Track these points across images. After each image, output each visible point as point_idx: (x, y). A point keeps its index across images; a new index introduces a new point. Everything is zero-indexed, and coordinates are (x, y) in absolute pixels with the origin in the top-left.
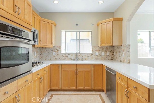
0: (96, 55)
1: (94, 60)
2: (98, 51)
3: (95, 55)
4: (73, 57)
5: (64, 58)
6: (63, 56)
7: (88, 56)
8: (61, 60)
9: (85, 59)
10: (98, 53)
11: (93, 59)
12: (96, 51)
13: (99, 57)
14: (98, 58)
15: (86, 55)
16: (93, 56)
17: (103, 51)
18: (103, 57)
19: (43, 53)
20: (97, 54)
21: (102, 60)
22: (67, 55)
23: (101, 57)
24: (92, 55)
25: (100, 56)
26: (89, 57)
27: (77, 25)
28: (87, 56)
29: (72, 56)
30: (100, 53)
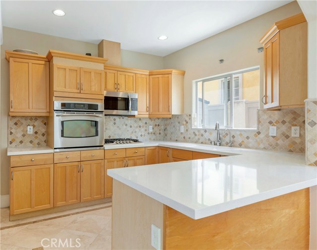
0: (270, 135)
1: (265, 148)
2: (277, 122)
3: (267, 136)
4: (214, 137)
5: (197, 138)
6: (196, 135)
7: (248, 138)
8: (192, 142)
9: (240, 145)
10: (278, 128)
11: (262, 146)
12: (271, 123)
13: (280, 142)
14: (277, 145)
15: (241, 135)
16: (262, 136)
17: (294, 123)
18: (294, 143)
19: (168, 128)
20: (273, 131)
21: (291, 151)
22: (202, 132)
23: (287, 142)
24: (259, 133)
25: (283, 137)
26: (250, 140)
27: (222, 61)
28: (245, 135)
29: (211, 134)
30: (284, 128)
